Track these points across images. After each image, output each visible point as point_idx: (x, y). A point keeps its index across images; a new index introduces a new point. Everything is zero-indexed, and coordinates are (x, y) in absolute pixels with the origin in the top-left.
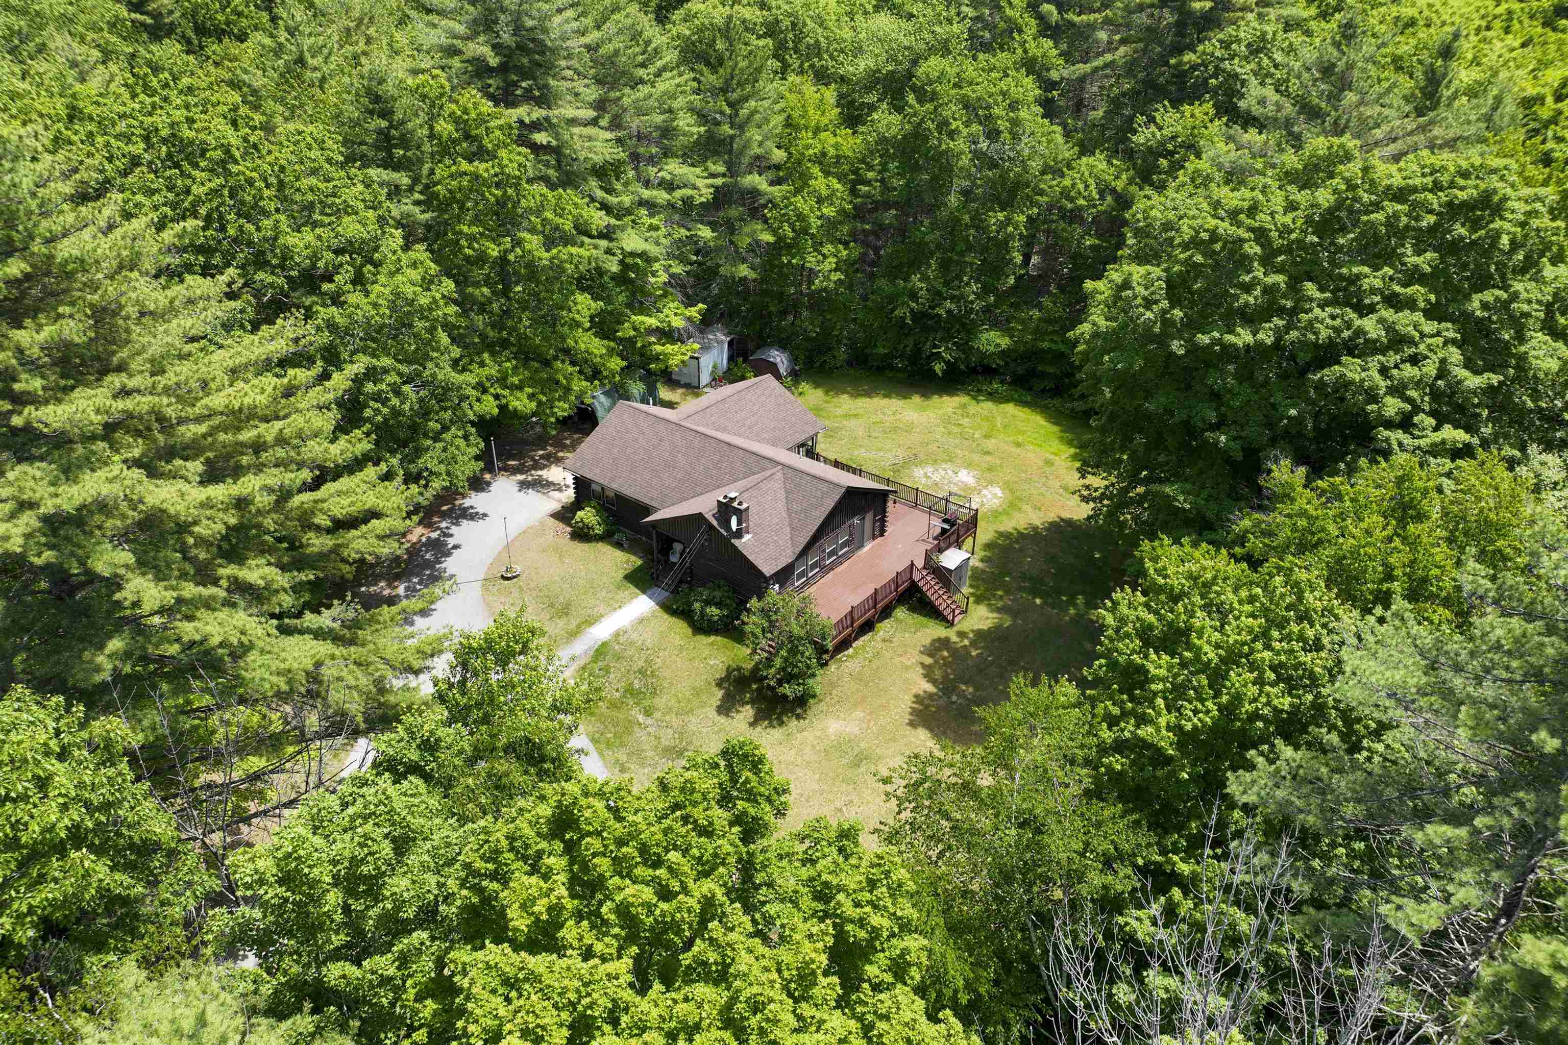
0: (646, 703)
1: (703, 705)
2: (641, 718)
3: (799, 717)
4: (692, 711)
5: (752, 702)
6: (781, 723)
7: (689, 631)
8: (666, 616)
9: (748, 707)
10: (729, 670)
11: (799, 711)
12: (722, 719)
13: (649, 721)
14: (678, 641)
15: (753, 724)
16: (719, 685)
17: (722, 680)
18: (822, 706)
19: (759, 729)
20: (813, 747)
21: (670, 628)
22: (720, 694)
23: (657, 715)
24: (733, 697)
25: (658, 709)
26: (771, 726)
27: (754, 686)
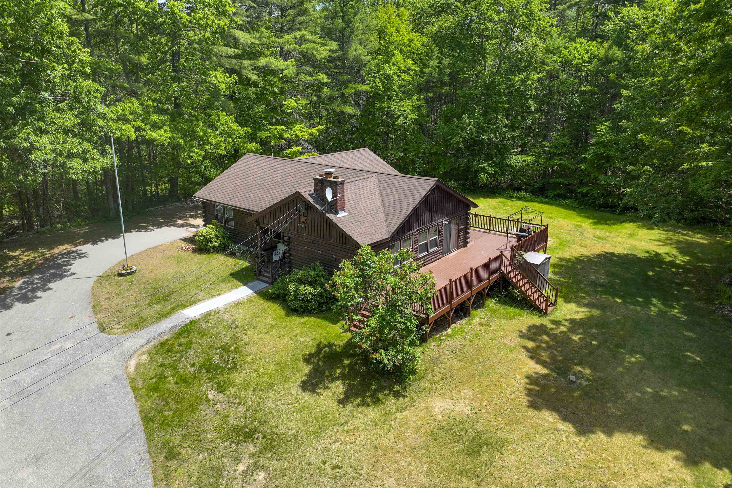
0: (221, 378)
1: (286, 380)
2: (211, 395)
3: (397, 395)
4: (272, 386)
5: (343, 377)
6: (377, 401)
7: (283, 312)
8: (262, 301)
9: (338, 383)
10: (319, 347)
11: (397, 388)
12: (307, 396)
13: (220, 397)
14: (269, 320)
15: (342, 402)
16: (307, 360)
17: (311, 355)
18: (424, 384)
19: (349, 407)
20: (417, 430)
21: (264, 310)
22: (307, 369)
23: (231, 390)
24: (322, 373)
25: (233, 385)
26: (364, 404)
27: (346, 362)
